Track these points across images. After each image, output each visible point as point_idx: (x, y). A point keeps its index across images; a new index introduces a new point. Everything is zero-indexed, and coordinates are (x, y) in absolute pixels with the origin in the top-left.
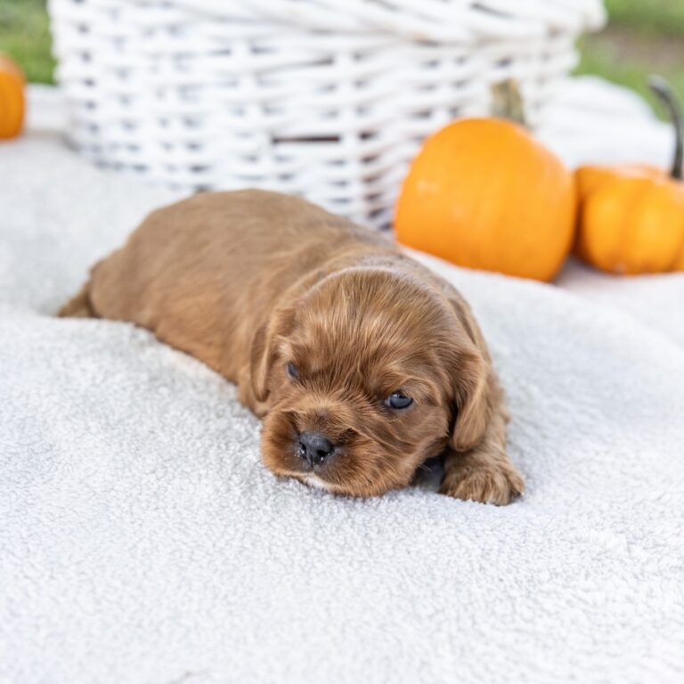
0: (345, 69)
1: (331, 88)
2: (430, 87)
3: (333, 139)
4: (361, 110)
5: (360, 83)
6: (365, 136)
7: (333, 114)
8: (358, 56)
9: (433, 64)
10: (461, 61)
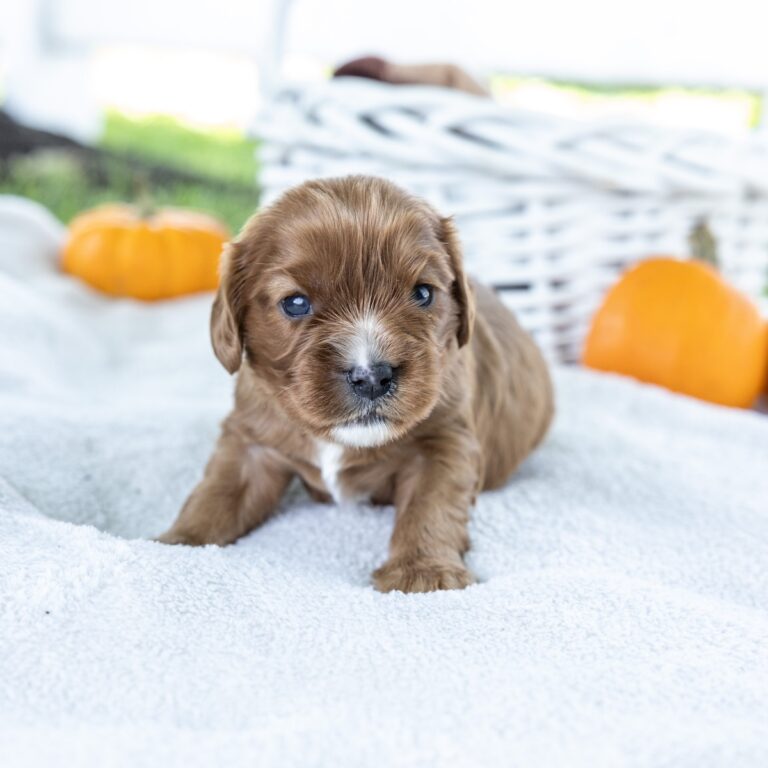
0: (536, 216)
1: (522, 235)
2: (622, 238)
3: (523, 287)
4: (553, 256)
5: (552, 230)
6: (557, 284)
7: (523, 260)
8: (551, 203)
9: (626, 214)
10: (654, 212)
